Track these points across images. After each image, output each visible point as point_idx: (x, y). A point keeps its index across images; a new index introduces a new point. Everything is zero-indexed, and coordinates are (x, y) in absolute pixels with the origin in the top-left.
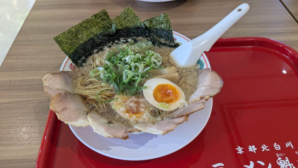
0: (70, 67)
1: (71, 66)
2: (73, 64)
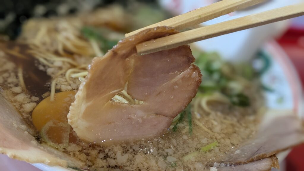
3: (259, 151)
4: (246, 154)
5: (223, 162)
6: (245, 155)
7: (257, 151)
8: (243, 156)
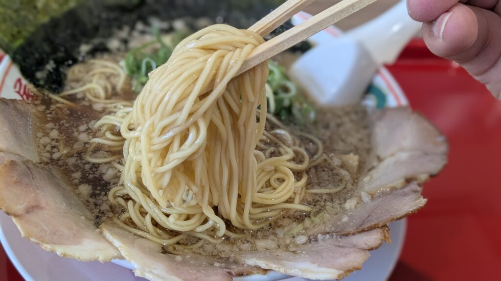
0: (17, 89)
1: (18, 85)
2: (24, 82)
3: (370, 217)
4: (354, 221)
5: (328, 233)
6: (354, 223)
7: (368, 217)
8: (352, 224)
